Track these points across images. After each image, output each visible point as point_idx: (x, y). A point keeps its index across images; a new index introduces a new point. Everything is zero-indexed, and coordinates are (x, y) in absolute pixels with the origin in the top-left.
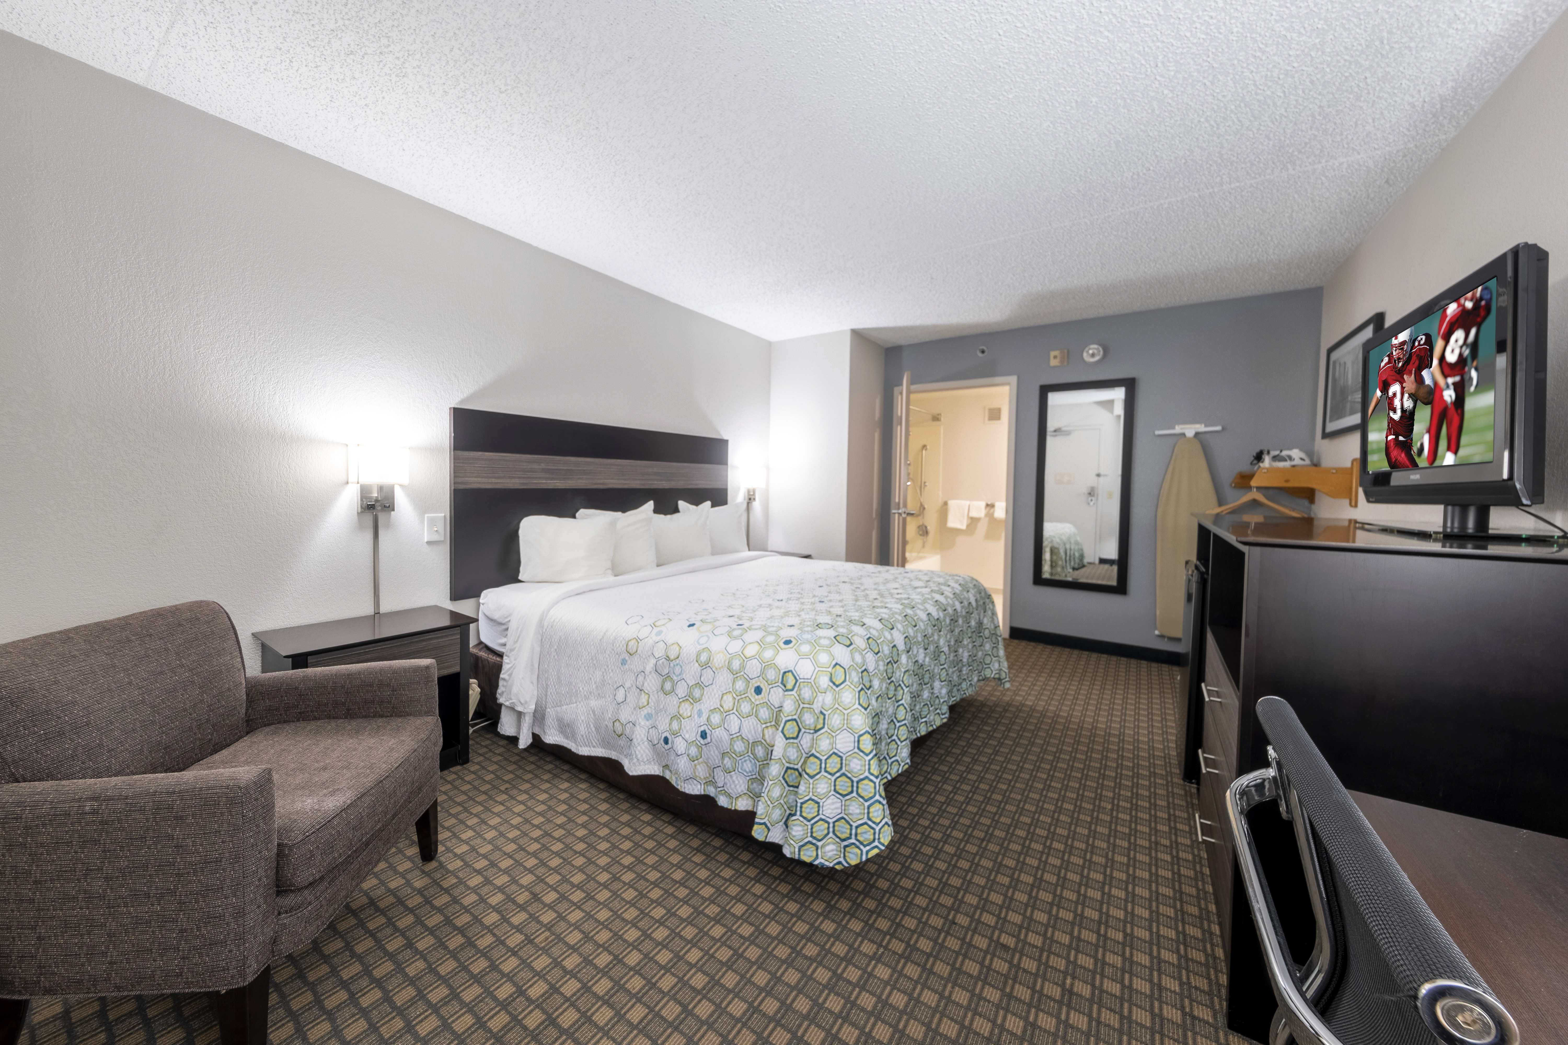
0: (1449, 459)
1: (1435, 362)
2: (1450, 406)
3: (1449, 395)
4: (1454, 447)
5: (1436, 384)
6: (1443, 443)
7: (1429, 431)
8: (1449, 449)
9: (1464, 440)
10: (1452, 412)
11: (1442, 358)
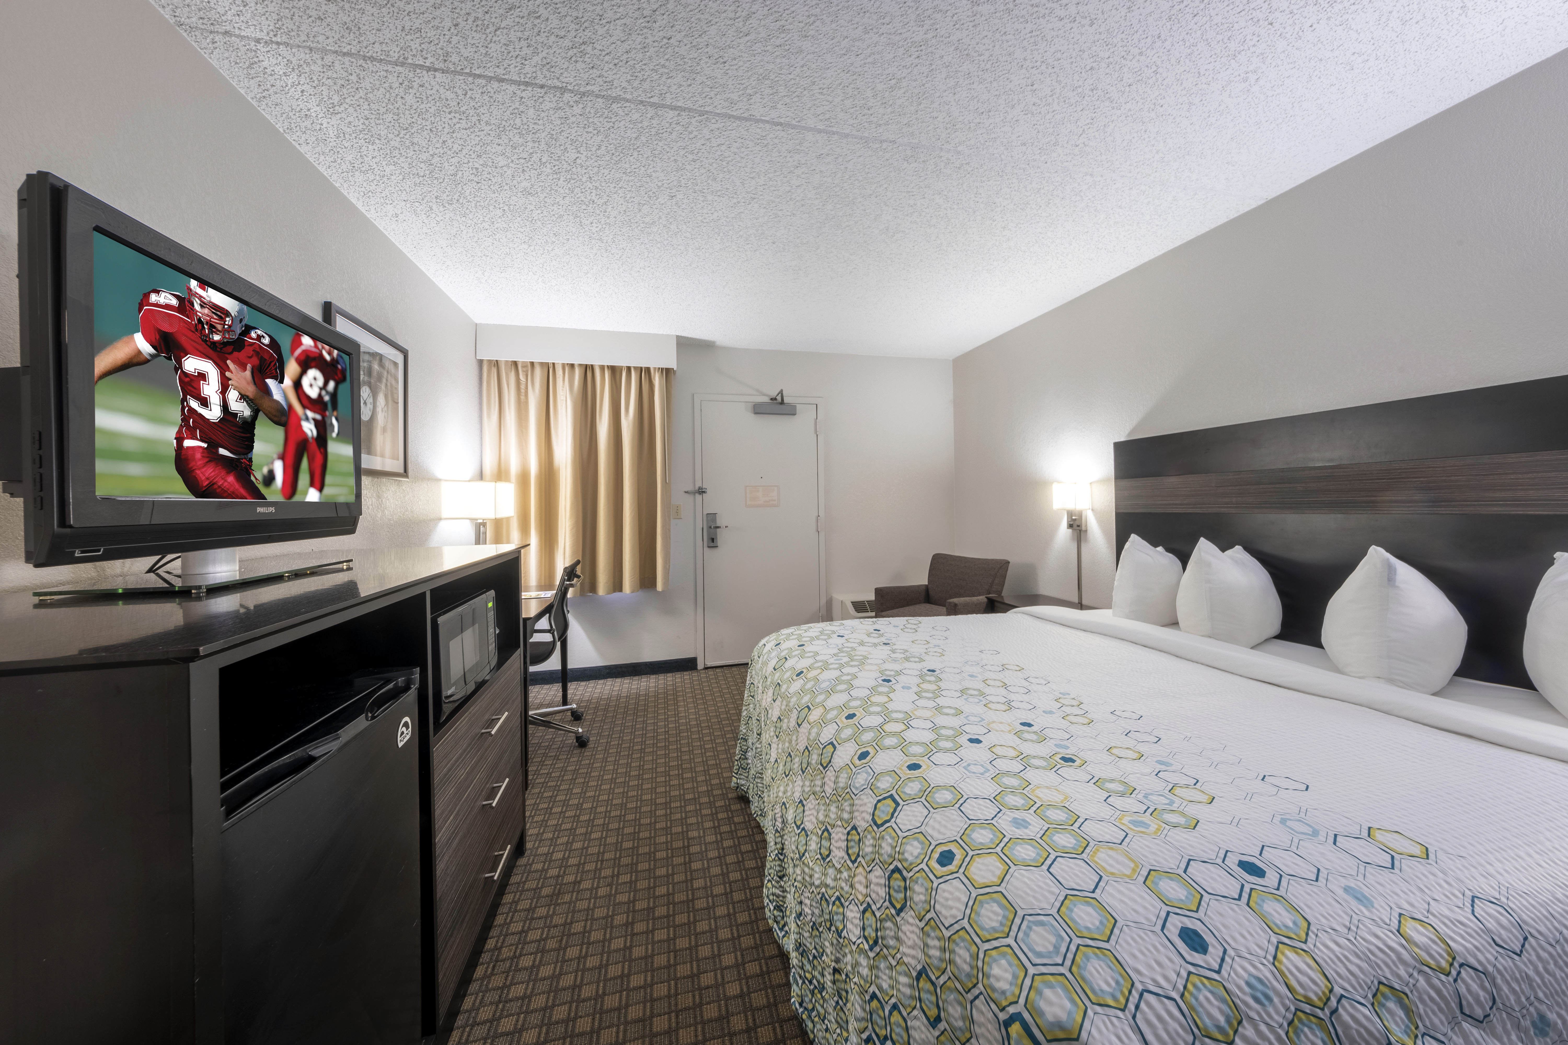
0: (313, 496)
1: (288, 382)
2: (311, 440)
3: (309, 429)
4: (318, 483)
5: (290, 407)
6: (304, 478)
7: (282, 457)
8: (312, 484)
9: (328, 479)
10: (314, 447)
11: (297, 385)
